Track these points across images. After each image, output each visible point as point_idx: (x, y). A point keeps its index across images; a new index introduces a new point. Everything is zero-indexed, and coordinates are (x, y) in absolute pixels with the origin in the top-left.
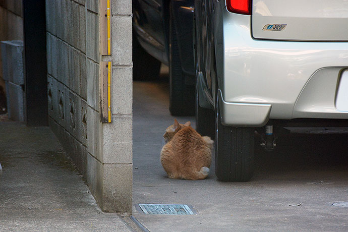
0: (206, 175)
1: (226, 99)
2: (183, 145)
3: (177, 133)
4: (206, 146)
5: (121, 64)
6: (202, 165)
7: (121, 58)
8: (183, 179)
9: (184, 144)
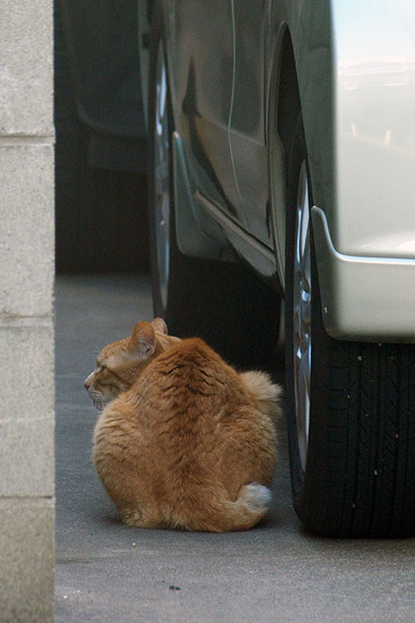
0: (258, 512)
1: (344, 244)
2: (175, 406)
3: (154, 363)
4: (256, 407)
5: (11, 131)
6: (246, 476)
7: (14, 110)
8: (179, 529)
9: (179, 401)
